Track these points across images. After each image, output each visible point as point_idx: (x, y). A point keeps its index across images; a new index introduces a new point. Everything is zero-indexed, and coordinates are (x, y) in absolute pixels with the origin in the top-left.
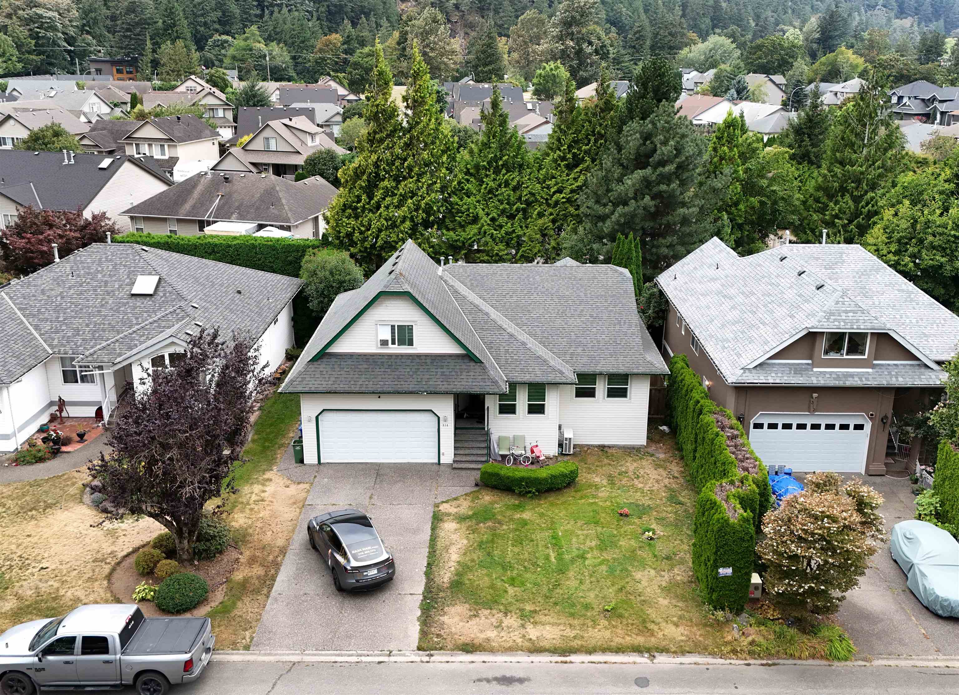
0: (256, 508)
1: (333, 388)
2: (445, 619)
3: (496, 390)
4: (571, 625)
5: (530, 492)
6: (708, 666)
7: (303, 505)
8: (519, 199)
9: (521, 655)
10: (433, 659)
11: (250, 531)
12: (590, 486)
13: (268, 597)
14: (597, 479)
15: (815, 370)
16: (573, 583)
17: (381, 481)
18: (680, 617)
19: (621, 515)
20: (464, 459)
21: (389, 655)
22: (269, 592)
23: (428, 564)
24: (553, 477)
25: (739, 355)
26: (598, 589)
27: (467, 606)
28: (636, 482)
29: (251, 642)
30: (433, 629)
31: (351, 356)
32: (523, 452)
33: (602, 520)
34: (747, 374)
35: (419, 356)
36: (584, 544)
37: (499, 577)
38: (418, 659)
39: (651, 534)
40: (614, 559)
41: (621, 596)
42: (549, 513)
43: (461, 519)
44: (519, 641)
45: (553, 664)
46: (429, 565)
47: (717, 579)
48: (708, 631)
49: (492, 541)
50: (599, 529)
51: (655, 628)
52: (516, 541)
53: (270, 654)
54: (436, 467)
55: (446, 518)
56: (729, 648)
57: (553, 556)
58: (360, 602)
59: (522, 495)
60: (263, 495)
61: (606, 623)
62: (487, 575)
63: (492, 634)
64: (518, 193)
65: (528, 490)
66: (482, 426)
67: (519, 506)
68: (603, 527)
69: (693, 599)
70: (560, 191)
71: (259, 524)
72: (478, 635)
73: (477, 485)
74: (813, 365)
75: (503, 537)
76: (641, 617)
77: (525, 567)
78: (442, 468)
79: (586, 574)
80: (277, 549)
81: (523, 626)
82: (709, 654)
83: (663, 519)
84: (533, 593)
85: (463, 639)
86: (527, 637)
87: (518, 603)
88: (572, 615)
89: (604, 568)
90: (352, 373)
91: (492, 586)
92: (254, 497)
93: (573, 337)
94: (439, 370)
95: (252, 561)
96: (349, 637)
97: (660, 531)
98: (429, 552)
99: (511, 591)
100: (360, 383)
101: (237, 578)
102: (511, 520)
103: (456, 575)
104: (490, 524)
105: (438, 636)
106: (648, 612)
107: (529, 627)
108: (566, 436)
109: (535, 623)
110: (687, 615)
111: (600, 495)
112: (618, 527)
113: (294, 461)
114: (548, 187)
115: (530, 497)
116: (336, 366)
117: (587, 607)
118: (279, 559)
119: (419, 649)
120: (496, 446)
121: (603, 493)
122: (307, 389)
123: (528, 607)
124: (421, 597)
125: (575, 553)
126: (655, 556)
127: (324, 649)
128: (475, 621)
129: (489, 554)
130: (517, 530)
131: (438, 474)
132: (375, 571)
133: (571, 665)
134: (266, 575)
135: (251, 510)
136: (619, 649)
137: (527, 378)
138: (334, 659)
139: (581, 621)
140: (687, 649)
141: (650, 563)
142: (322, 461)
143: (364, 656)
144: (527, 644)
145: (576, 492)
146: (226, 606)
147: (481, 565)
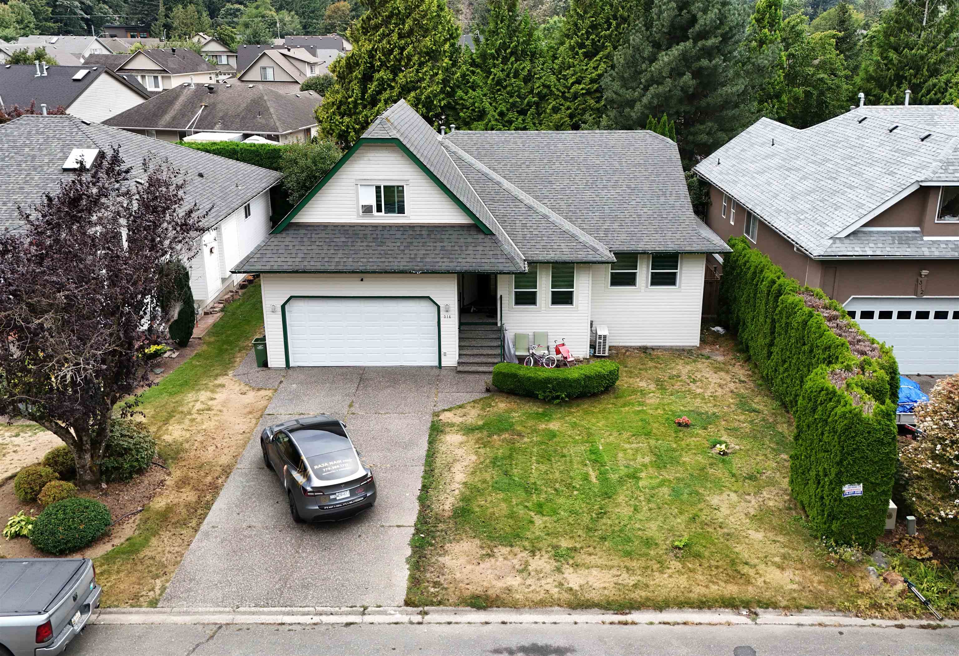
0: (199, 418)
1: (301, 267)
2: (446, 560)
3: (513, 269)
4: (628, 569)
5: (558, 397)
6: (840, 629)
7: (262, 414)
8: (531, 92)
9: (557, 613)
10: (427, 618)
11: (186, 446)
12: (634, 392)
13: (196, 531)
14: (643, 384)
15: (926, 238)
16: (626, 511)
17: (365, 387)
18: (784, 557)
19: (680, 424)
20: (472, 360)
21: (363, 614)
22: (199, 524)
23: (424, 486)
24: (588, 378)
25: (823, 225)
26: (661, 519)
27: (477, 542)
28: (693, 386)
29: (160, 595)
30: (428, 575)
31: (325, 227)
32: (546, 352)
33: (655, 431)
34: (838, 244)
35: (412, 227)
36: (635, 460)
37: (521, 503)
38: (405, 619)
39: (723, 447)
40: (678, 479)
41: (695, 528)
42: (584, 423)
43: (468, 430)
44: (555, 591)
45: (607, 626)
46: (425, 488)
47: (841, 500)
48: (829, 577)
49: (510, 457)
50: (652, 442)
51: (752, 572)
52: (543, 457)
53: (187, 613)
54: (437, 371)
55: (448, 429)
56: (867, 602)
57: (593, 476)
58: (326, 538)
59: (547, 401)
60: (210, 403)
61: (679, 565)
62: (505, 500)
63: (514, 581)
64: (530, 85)
65: (555, 394)
66: (494, 321)
67: (544, 415)
68: (657, 440)
69: (797, 532)
70: (578, 82)
71: (200, 438)
72: (494, 582)
73: (488, 390)
74: (923, 233)
75: (524, 452)
76: (727, 556)
77: (556, 490)
78: (444, 372)
79: (642, 498)
80: (218, 468)
81: (559, 570)
82: (839, 610)
83: (735, 429)
84: (569, 524)
85: (474, 589)
86: (566, 585)
87: (548, 538)
88: (628, 554)
89: (665, 490)
90: (325, 247)
91: (512, 515)
92: (198, 406)
93: (607, 211)
94: (439, 244)
95: (183, 482)
96: (306, 587)
97: (734, 444)
98: (425, 471)
99: (539, 521)
100: (337, 260)
101: (157, 506)
102: (535, 431)
103: (462, 500)
104: (506, 436)
105: (436, 584)
106: (736, 550)
107: (569, 572)
108: (599, 333)
109: (576, 566)
110: (794, 554)
111: (647, 401)
112: (677, 439)
113: (255, 365)
114: (565, 78)
115: (557, 404)
116: (305, 239)
117: (649, 543)
118: (220, 481)
119: (408, 603)
120: (511, 346)
121: (652, 400)
122: (267, 268)
123: (565, 543)
124: (412, 530)
125: (623, 471)
126: (734, 475)
127: (267, 605)
128: (488, 563)
129: (506, 473)
130: (542, 443)
131: (438, 379)
132: (347, 494)
133: (634, 627)
134: (199, 501)
135: (193, 420)
136: (703, 603)
137: (551, 256)
138: (280, 619)
139: (642, 562)
140: (805, 603)
141: (727, 484)
142: (292, 364)
143: (326, 614)
144: (566, 596)
145: (616, 398)
146: (134, 545)
147: (497, 488)
